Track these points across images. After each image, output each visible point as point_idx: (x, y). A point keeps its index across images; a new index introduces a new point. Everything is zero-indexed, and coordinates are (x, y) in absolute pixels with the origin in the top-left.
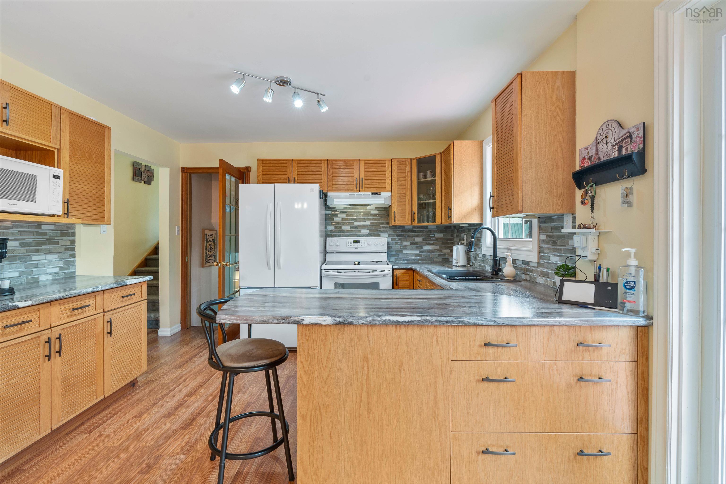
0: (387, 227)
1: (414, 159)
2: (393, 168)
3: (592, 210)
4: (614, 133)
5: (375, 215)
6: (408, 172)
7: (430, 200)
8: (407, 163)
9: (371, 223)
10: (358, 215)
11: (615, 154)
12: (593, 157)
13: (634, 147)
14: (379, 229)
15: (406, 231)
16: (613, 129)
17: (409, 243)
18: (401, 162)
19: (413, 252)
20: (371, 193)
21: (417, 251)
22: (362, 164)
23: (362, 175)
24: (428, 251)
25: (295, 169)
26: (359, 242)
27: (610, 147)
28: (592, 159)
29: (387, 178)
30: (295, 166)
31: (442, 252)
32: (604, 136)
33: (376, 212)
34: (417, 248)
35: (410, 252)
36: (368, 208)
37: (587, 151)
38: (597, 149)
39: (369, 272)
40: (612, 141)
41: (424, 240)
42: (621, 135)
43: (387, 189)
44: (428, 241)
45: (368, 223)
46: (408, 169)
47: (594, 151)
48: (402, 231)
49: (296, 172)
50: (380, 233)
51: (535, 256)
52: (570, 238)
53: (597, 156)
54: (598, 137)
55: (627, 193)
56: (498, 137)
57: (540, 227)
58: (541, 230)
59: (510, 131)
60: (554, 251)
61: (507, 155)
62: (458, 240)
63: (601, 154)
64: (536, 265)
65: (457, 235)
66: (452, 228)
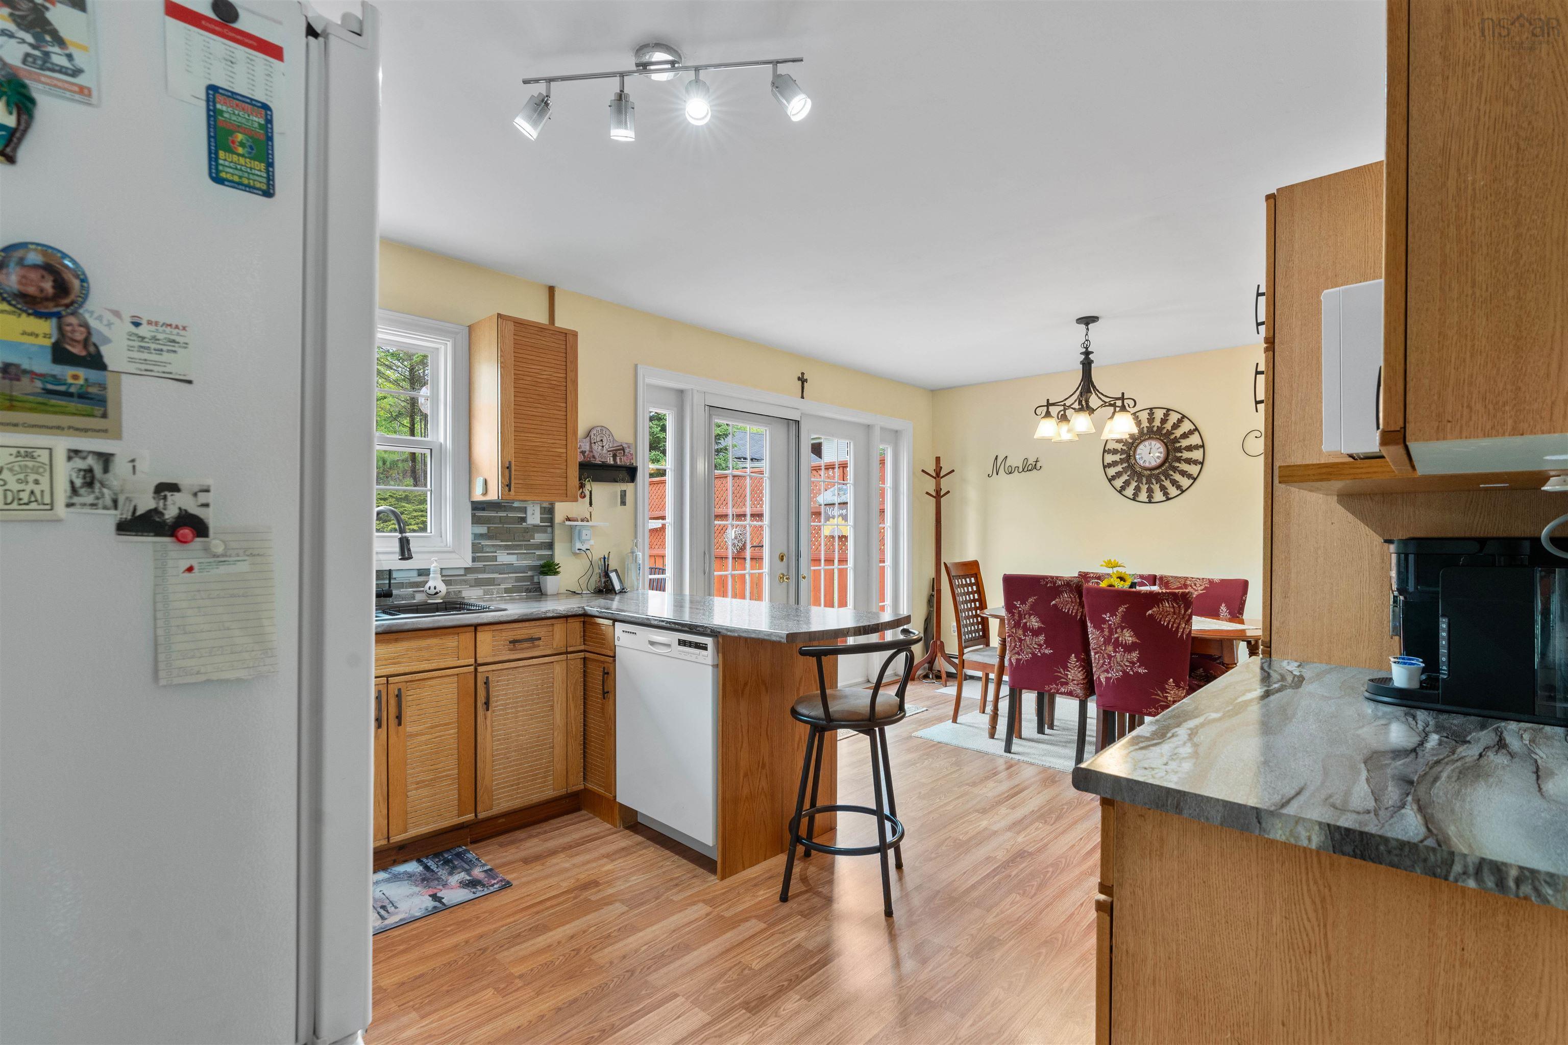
3: (591, 504)
4: (608, 440)
11: (610, 459)
12: (587, 453)
13: (627, 460)
16: (608, 437)
27: (605, 451)
32: (598, 439)
38: (591, 447)
40: (607, 447)
42: (615, 445)
47: (588, 448)
51: (465, 559)
52: (538, 532)
53: (591, 454)
54: (592, 437)
55: (623, 494)
56: (521, 382)
57: (473, 516)
58: (476, 520)
59: (557, 392)
60: (506, 549)
61: (548, 420)
63: (596, 455)
64: (463, 572)
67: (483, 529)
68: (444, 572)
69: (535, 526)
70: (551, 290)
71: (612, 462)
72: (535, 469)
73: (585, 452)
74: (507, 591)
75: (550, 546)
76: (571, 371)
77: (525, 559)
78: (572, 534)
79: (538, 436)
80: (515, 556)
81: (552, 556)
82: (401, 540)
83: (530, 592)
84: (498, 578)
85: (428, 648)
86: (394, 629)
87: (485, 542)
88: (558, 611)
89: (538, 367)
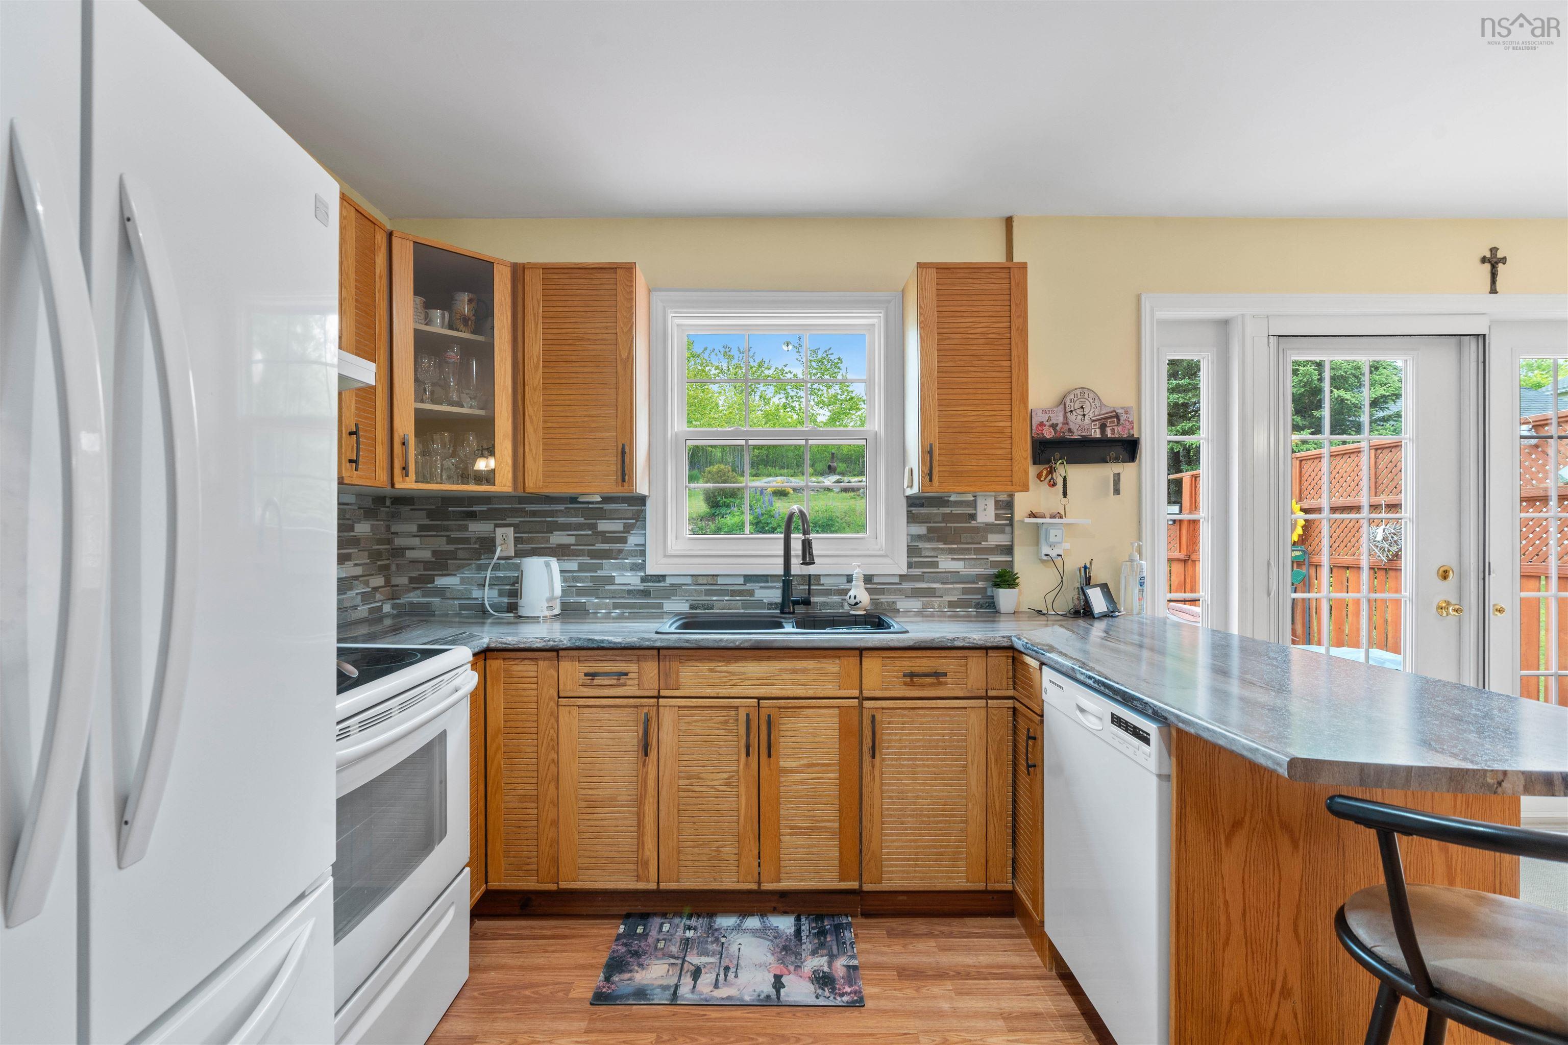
3: (1065, 494)
4: (1093, 406)
11: (1095, 432)
12: (1060, 426)
13: (1123, 430)
16: (1091, 401)
27: (1087, 421)
28: (1058, 428)
32: (1077, 405)
37: (1047, 416)
38: (1065, 418)
40: (1091, 415)
42: (1104, 412)
47: (1061, 419)
51: (898, 565)
52: (993, 532)
53: (1066, 427)
54: (1068, 403)
55: (1117, 478)
56: (947, 342)
57: (909, 513)
58: (912, 518)
59: (996, 347)
60: (950, 553)
61: (985, 386)
62: (441, 544)
63: (1072, 426)
64: (897, 580)
65: (421, 528)
66: (388, 503)
67: (921, 530)
68: (876, 580)
69: (987, 524)
70: (1009, 221)
71: (1098, 435)
72: (966, 452)
73: (1057, 425)
74: (951, 604)
75: (1009, 550)
76: (1019, 317)
77: (974, 566)
78: (1037, 534)
79: (970, 408)
80: (961, 563)
81: (1012, 562)
82: (804, 542)
83: (981, 607)
84: (939, 589)
85: (804, 671)
86: (762, 645)
87: (921, 545)
88: (971, 640)
89: (971, 320)
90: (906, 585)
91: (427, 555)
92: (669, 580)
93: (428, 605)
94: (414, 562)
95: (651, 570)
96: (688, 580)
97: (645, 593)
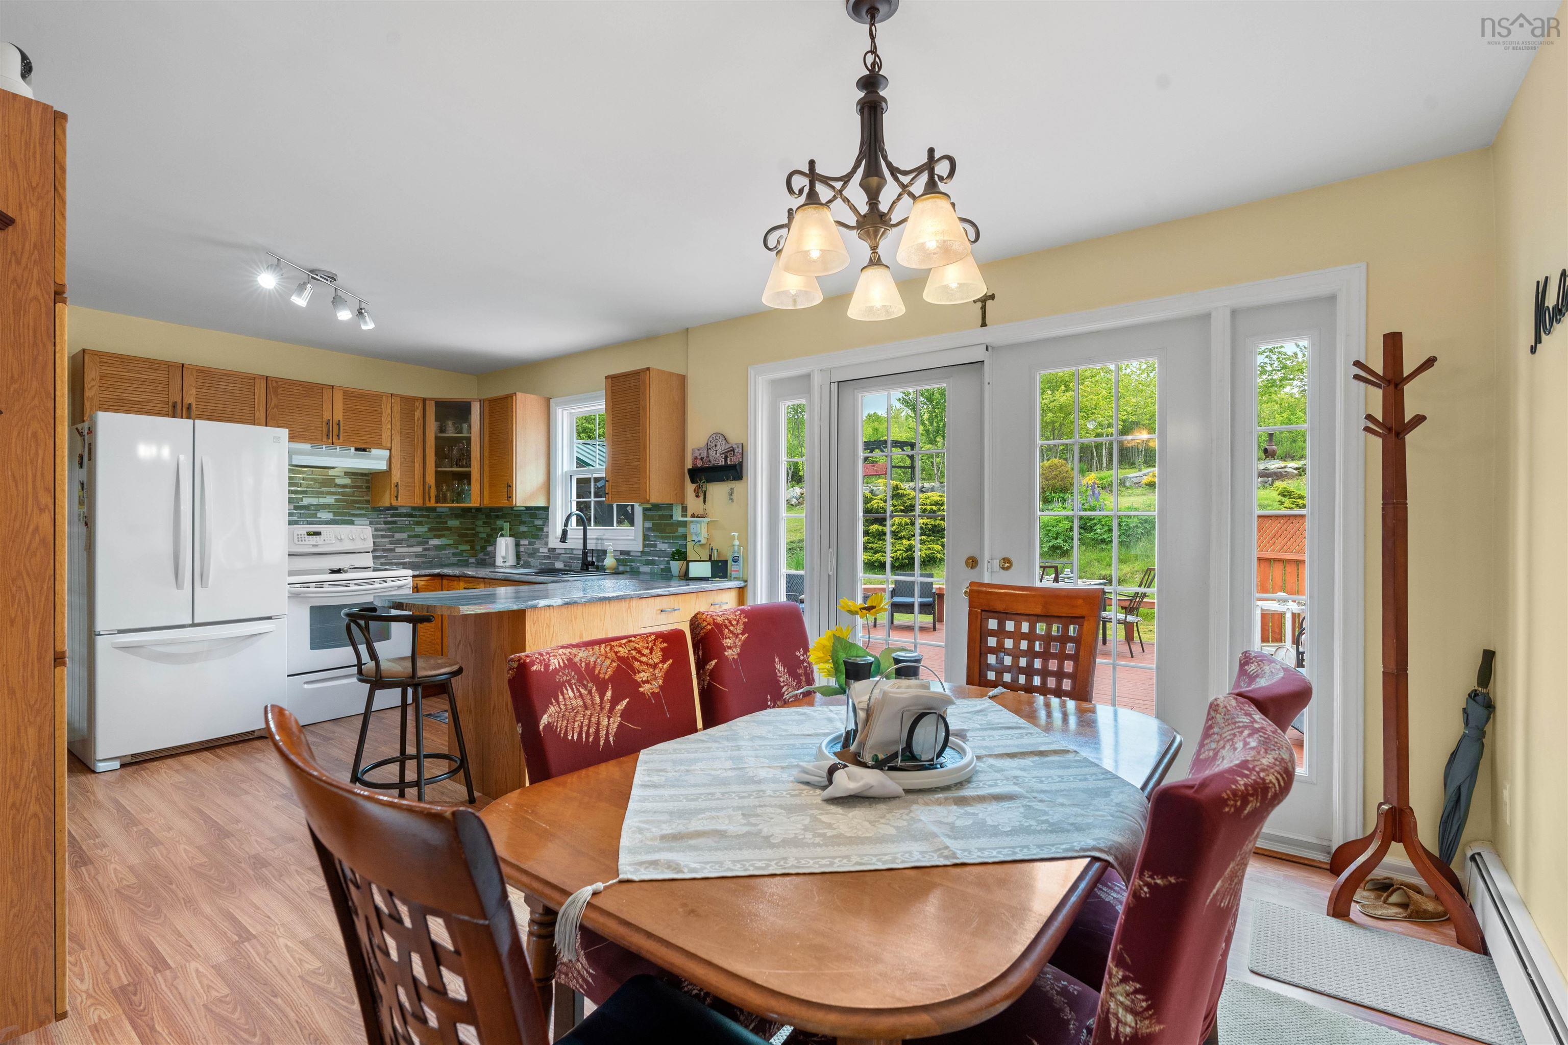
0: (367, 508)
1: (431, 399)
2: (395, 409)
3: (703, 502)
4: (721, 445)
5: (344, 486)
6: (418, 420)
7: (451, 467)
8: (417, 404)
9: (337, 500)
10: (309, 484)
11: (722, 461)
12: (705, 458)
13: (735, 460)
14: (354, 512)
15: (400, 515)
16: (720, 441)
17: (404, 536)
18: (408, 402)
19: (412, 549)
20: (353, 449)
21: (419, 549)
22: (339, 397)
23: (339, 415)
24: (437, 548)
25: (191, 385)
26: (319, 534)
27: (718, 454)
28: (704, 461)
29: (384, 426)
30: (189, 380)
31: (457, 549)
32: (714, 445)
33: (347, 481)
34: (419, 544)
35: (407, 550)
36: (331, 472)
37: (697, 453)
38: (708, 453)
39: (373, 583)
40: (720, 451)
41: (430, 530)
42: (726, 448)
43: (384, 444)
44: (438, 530)
45: (330, 500)
46: (418, 414)
47: (705, 454)
48: (393, 516)
49: (194, 391)
50: (354, 519)
51: (640, 546)
52: (680, 526)
53: (708, 459)
54: (709, 443)
55: (732, 489)
57: (644, 515)
60: (661, 539)
62: (488, 530)
63: (711, 459)
64: (640, 554)
65: (484, 523)
66: (473, 511)
67: (649, 525)
68: (632, 554)
71: (723, 464)
73: (703, 458)
75: (685, 537)
77: (672, 547)
80: (666, 545)
81: (687, 545)
84: (657, 560)
87: (650, 534)
90: (644, 558)
91: (484, 535)
92: (558, 551)
93: (485, 559)
94: (482, 539)
95: (551, 546)
96: (563, 551)
97: (549, 557)
